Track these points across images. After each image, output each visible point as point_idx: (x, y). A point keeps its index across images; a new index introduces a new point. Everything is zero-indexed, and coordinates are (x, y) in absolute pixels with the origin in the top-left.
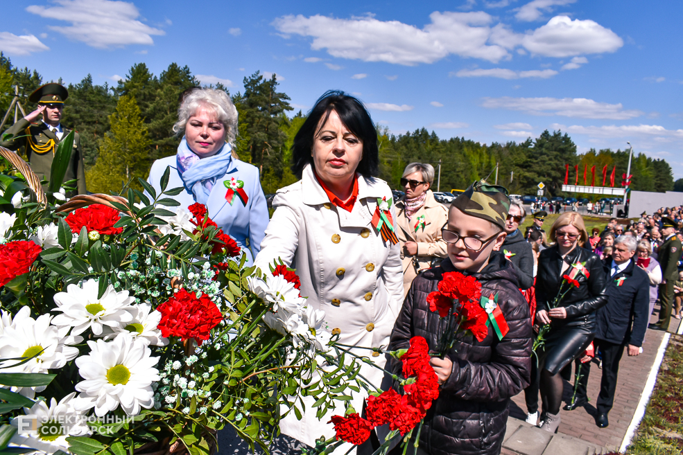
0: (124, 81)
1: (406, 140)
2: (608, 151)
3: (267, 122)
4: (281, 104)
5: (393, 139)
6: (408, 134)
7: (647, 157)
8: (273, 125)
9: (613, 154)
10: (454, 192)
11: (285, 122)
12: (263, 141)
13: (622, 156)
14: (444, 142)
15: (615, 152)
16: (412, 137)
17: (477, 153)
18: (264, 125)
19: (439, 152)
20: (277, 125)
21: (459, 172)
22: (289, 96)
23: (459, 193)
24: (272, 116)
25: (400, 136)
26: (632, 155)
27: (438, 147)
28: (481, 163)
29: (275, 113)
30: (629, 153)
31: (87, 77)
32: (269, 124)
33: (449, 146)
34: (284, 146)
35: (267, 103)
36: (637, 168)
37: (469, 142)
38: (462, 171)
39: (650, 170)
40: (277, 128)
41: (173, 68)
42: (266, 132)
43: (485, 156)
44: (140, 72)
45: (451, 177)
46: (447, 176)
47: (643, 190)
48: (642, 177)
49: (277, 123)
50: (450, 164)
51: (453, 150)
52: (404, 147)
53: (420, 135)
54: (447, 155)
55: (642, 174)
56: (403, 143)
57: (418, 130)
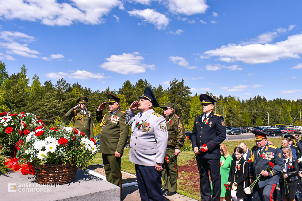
0: (121, 88)
1: (249, 102)
3: (181, 100)
4: (187, 91)
5: (243, 102)
6: (251, 99)
10: (277, 126)
11: (189, 99)
12: (179, 108)
14: (270, 102)
16: (253, 100)
17: (290, 105)
19: (268, 106)
21: (279, 115)
23: (279, 126)
24: (183, 97)
25: (246, 100)
27: (266, 104)
28: (292, 110)
29: (185, 96)
31: (108, 88)
33: (273, 103)
34: (189, 109)
35: (181, 91)
37: (284, 100)
38: (282, 115)
40: (186, 102)
41: (141, 81)
42: (181, 104)
43: (294, 106)
44: (127, 84)
45: (276, 118)
46: (273, 118)
49: (185, 100)
50: (274, 112)
51: (275, 105)
52: (249, 105)
53: (257, 99)
54: (272, 108)
56: (248, 103)
57: (256, 97)
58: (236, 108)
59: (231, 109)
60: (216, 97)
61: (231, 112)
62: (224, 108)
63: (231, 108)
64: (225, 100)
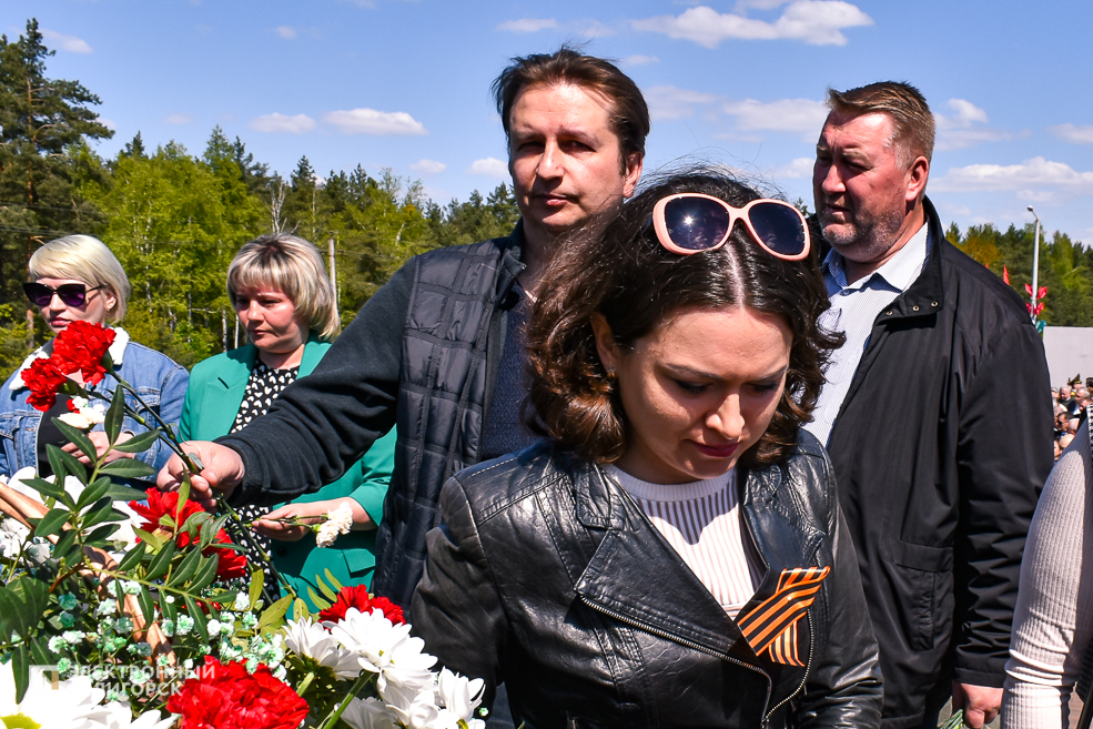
1: (470, 216)
2: (988, 228)
3: (30, 175)
4: (69, 115)
5: (435, 214)
6: (476, 198)
7: (1073, 242)
8: (52, 184)
9: (998, 238)
11: (91, 172)
12: (23, 234)
13: (1019, 241)
15: (1003, 231)
16: (488, 208)
18: (20, 182)
20: (64, 184)
22: (92, 93)
24: (44, 154)
25: (453, 205)
26: (1041, 239)
29: (54, 146)
30: (1034, 234)
32: (38, 179)
35: (22, 113)
36: (1053, 271)
39: (1083, 273)
40: (67, 191)
42: (33, 204)
47: (1068, 324)
48: (1064, 290)
49: (65, 176)
55: (1067, 284)
56: (464, 224)
57: (503, 187)
58: (400, 248)
59: (371, 254)
60: (269, 174)
61: (372, 270)
62: (332, 243)
63: (371, 245)
64: (333, 196)
